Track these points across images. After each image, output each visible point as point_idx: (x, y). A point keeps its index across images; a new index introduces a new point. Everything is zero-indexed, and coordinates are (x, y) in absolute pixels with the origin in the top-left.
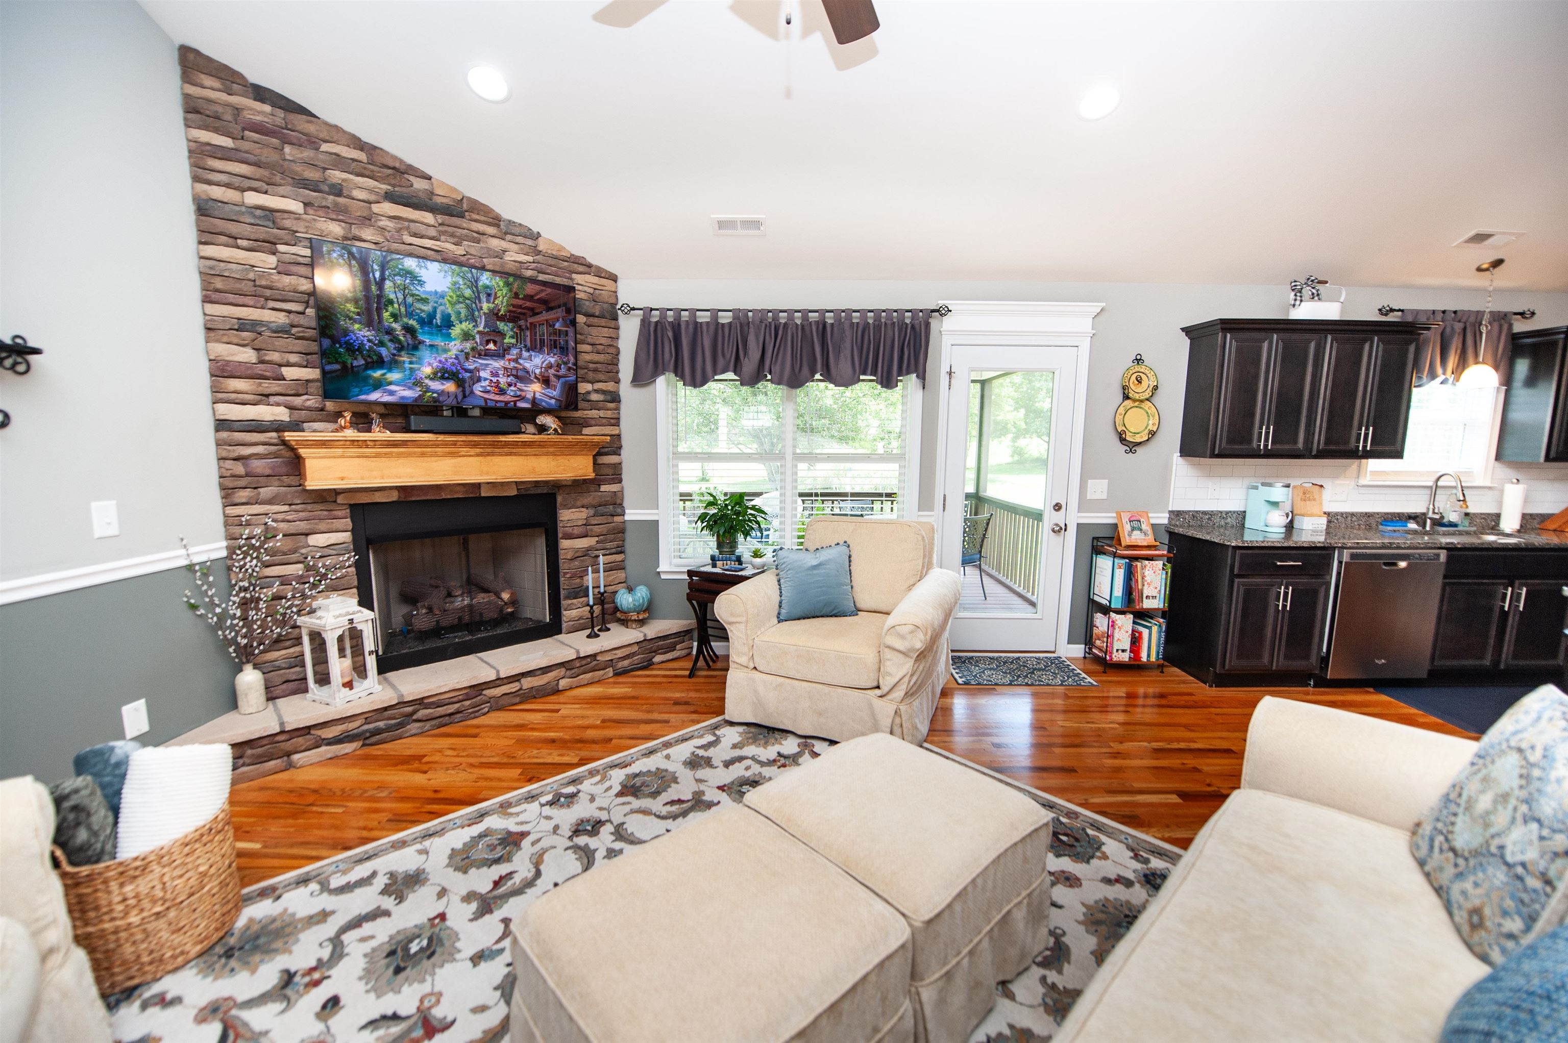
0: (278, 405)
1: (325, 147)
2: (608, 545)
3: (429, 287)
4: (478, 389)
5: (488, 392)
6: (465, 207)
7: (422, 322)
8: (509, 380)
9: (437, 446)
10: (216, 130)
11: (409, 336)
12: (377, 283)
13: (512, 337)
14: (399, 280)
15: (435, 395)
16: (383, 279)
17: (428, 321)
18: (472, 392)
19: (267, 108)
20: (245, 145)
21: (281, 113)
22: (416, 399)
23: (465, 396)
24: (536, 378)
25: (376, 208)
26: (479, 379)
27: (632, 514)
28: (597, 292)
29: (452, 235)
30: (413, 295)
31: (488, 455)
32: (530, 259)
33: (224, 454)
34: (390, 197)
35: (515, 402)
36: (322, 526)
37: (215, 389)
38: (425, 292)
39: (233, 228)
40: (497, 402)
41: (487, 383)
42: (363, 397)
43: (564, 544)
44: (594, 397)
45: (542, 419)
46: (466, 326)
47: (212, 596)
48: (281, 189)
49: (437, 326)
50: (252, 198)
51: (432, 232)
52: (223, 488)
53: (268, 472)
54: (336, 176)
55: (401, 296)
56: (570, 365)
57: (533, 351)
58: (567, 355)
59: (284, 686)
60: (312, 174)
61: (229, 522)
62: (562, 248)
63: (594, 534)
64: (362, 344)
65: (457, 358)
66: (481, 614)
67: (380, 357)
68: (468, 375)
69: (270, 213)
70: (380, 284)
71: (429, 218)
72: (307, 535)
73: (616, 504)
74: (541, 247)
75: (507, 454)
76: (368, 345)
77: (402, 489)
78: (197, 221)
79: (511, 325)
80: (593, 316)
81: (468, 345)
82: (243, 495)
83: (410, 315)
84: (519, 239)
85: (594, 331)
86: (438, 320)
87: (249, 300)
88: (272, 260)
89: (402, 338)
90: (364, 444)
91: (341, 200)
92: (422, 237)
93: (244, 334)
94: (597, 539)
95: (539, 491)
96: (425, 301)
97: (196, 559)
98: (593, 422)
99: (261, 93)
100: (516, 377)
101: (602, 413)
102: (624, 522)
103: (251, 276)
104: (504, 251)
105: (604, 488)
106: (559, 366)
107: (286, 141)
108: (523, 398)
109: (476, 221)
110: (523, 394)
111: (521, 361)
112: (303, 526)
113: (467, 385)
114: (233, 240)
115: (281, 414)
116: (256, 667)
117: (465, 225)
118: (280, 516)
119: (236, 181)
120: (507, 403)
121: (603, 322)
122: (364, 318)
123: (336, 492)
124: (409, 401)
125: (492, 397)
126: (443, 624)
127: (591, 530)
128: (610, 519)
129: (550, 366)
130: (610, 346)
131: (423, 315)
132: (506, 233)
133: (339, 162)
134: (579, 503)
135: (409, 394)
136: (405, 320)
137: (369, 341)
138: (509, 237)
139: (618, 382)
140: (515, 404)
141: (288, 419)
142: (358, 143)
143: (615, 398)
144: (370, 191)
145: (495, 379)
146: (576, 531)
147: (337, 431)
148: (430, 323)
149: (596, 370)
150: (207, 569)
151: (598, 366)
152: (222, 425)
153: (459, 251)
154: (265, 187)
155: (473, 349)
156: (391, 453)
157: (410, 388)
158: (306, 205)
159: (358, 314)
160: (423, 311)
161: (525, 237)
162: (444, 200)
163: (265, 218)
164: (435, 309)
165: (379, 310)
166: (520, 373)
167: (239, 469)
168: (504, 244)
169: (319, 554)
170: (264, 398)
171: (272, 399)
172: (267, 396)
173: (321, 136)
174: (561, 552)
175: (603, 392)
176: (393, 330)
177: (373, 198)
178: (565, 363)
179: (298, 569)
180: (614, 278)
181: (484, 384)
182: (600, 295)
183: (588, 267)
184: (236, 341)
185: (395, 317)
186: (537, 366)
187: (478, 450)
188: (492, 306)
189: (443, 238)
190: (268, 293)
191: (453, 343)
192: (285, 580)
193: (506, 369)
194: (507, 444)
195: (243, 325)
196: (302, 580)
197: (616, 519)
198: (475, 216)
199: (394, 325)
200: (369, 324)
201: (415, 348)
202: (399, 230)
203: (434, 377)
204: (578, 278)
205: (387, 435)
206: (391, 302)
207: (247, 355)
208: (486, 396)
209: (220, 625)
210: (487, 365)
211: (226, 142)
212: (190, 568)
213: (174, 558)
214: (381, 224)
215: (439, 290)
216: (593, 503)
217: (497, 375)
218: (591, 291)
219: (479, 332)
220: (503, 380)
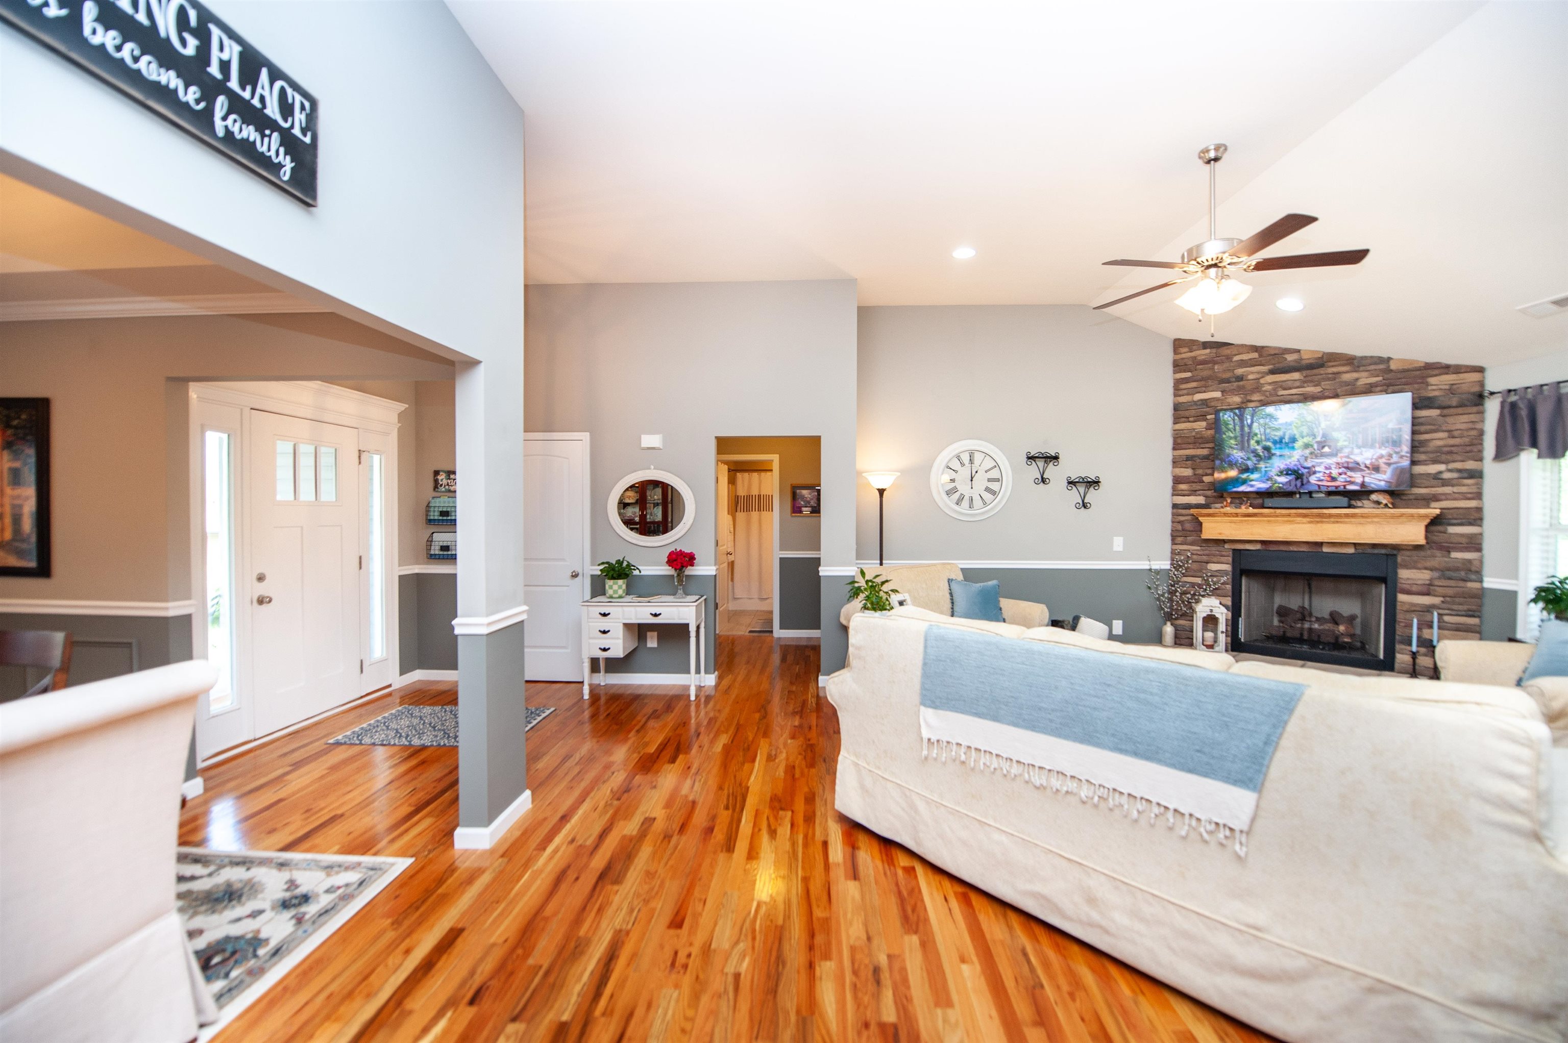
0: (1199, 495)
1: (1236, 358)
2: (1455, 607)
3: (1282, 420)
4: (1313, 479)
5: (1322, 480)
6: (1325, 359)
7: (1275, 442)
8: (1340, 471)
9: (1277, 516)
10: (1185, 371)
11: (1266, 452)
12: (1248, 426)
13: (1345, 441)
14: (1262, 421)
15: (1281, 485)
16: (1252, 422)
17: (1279, 442)
18: (1308, 482)
19: (1208, 351)
20: (1196, 373)
21: (1214, 350)
22: (1268, 489)
23: (1302, 484)
24: (1366, 467)
25: (1262, 381)
26: (1315, 473)
27: (1490, 582)
28: (1455, 387)
29: (1312, 381)
30: (1270, 428)
31: (1318, 522)
32: (1380, 378)
33: (1174, 520)
34: (1272, 372)
35: (1345, 486)
36: (1215, 559)
37: (1174, 489)
38: (1279, 424)
39: (1187, 413)
40: (1328, 486)
41: (1321, 474)
42: (1235, 490)
43: (1401, 597)
44: (1447, 476)
45: (1374, 497)
46: (1306, 440)
47: (1157, 585)
48: (1211, 388)
49: (1286, 443)
50: (1198, 397)
51: (1298, 384)
52: (1172, 536)
53: (1192, 529)
54: (1240, 371)
55: (1262, 430)
56: (1403, 454)
57: (1364, 447)
58: (1400, 446)
59: (1187, 640)
60: (1227, 375)
61: (1173, 552)
62: (1413, 361)
63: (1438, 594)
64: (1238, 461)
65: (1298, 461)
66: (1319, 636)
67: (1247, 466)
68: (1306, 470)
69: (1205, 402)
70: (1250, 426)
71: (1296, 376)
72: (1207, 563)
73: (1474, 571)
74: (1393, 366)
75: (1334, 522)
76: (1240, 461)
77: (1263, 542)
78: (1174, 414)
79: (1344, 433)
80: (1449, 407)
81: (1307, 452)
82: (1179, 540)
83: (1268, 440)
84: (1372, 367)
85: (1450, 420)
86: (1286, 440)
87: (1191, 446)
88: (1204, 424)
89: (1261, 454)
90: (1237, 515)
91: (1241, 383)
92: (1290, 389)
93: (1187, 462)
94: (1442, 599)
95: (1376, 551)
96: (1278, 429)
97: (1154, 567)
98: (1443, 497)
99: (1205, 345)
100: (1347, 468)
101: (1455, 489)
102: (1483, 589)
103: (1194, 434)
104: (1357, 379)
105: (1454, 555)
106: (1390, 456)
107: (1215, 363)
108: (1351, 483)
109: (1333, 366)
110: (1352, 480)
111: (1352, 456)
112: (1205, 558)
113: (1304, 477)
114: (1187, 419)
115: (1201, 500)
116: (1172, 624)
117: (1322, 372)
118: (1195, 552)
119: (1190, 391)
120: (1337, 487)
121: (1460, 410)
122: (1239, 447)
123: (1224, 541)
124: (1263, 490)
125: (1325, 483)
126: (1289, 634)
127: (1435, 591)
128: (1461, 584)
129: (1381, 457)
130: (1472, 429)
131: (1276, 438)
132: (1358, 367)
133: (1243, 364)
134: (1419, 565)
135: (1263, 486)
136: (1264, 443)
137: (1242, 458)
138: (1361, 368)
139: (1481, 459)
140: (1345, 488)
141: (1204, 503)
142: (1255, 349)
143: (1477, 475)
144: (1258, 373)
145: (1327, 472)
146: (1414, 588)
147: (1222, 507)
148: (1281, 442)
149: (1451, 453)
150: (1158, 572)
151: (1452, 448)
152: (1175, 506)
153: (1319, 389)
154: (1204, 389)
155: (1311, 453)
156: (1248, 520)
157: (1264, 482)
158: (1222, 392)
159: (1236, 445)
160: (1275, 435)
161: (1375, 364)
162: (1308, 362)
163: (1203, 404)
164: (1284, 434)
165: (1248, 441)
166: (1350, 465)
167: (1179, 527)
168: (1355, 375)
169: (1209, 574)
170: (1193, 493)
171: (1198, 492)
172: (1196, 491)
173: (1234, 353)
174: (1398, 604)
175: (1459, 471)
176: (1256, 450)
177: (1258, 376)
178: (1397, 453)
179: (1199, 580)
180: (1481, 370)
181: (1318, 475)
182: (1458, 388)
183: (1446, 369)
184: (1184, 466)
185: (1258, 442)
186: (1367, 459)
187: (1308, 519)
188: (1328, 423)
189: (1305, 385)
190: (1200, 441)
191: (1295, 452)
192: (1193, 585)
193: (1338, 464)
194: (1330, 516)
195: (1189, 458)
196: (1200, 586)
197: (1470, 585)
198: (1331, 364)
199: (1257, 447)
200: (1242, 449)
201: (1269, 458)
202: (1275, 389)
203: (1281, 473)
204: (1432, 380)
205: (1251, 510)
206: (1256, 435)
207: (1188, 472)
208: (1320, 483)
209: (1158, 599)
210: (1322, 463)
211: (1188, 375)
212: (1150, 570)
213: (1144, 565)
214: (1264, 389)
215: (1289, 421)
216: (1437, 566)
217: (1330, 468)
218: (1447, 387)
219: (1317, 442)
220: (1335, 472)
